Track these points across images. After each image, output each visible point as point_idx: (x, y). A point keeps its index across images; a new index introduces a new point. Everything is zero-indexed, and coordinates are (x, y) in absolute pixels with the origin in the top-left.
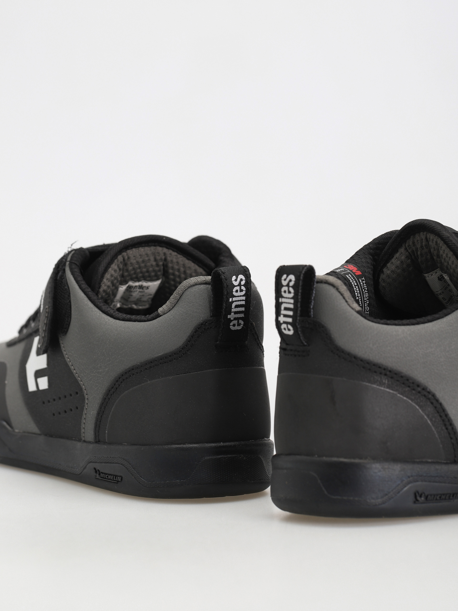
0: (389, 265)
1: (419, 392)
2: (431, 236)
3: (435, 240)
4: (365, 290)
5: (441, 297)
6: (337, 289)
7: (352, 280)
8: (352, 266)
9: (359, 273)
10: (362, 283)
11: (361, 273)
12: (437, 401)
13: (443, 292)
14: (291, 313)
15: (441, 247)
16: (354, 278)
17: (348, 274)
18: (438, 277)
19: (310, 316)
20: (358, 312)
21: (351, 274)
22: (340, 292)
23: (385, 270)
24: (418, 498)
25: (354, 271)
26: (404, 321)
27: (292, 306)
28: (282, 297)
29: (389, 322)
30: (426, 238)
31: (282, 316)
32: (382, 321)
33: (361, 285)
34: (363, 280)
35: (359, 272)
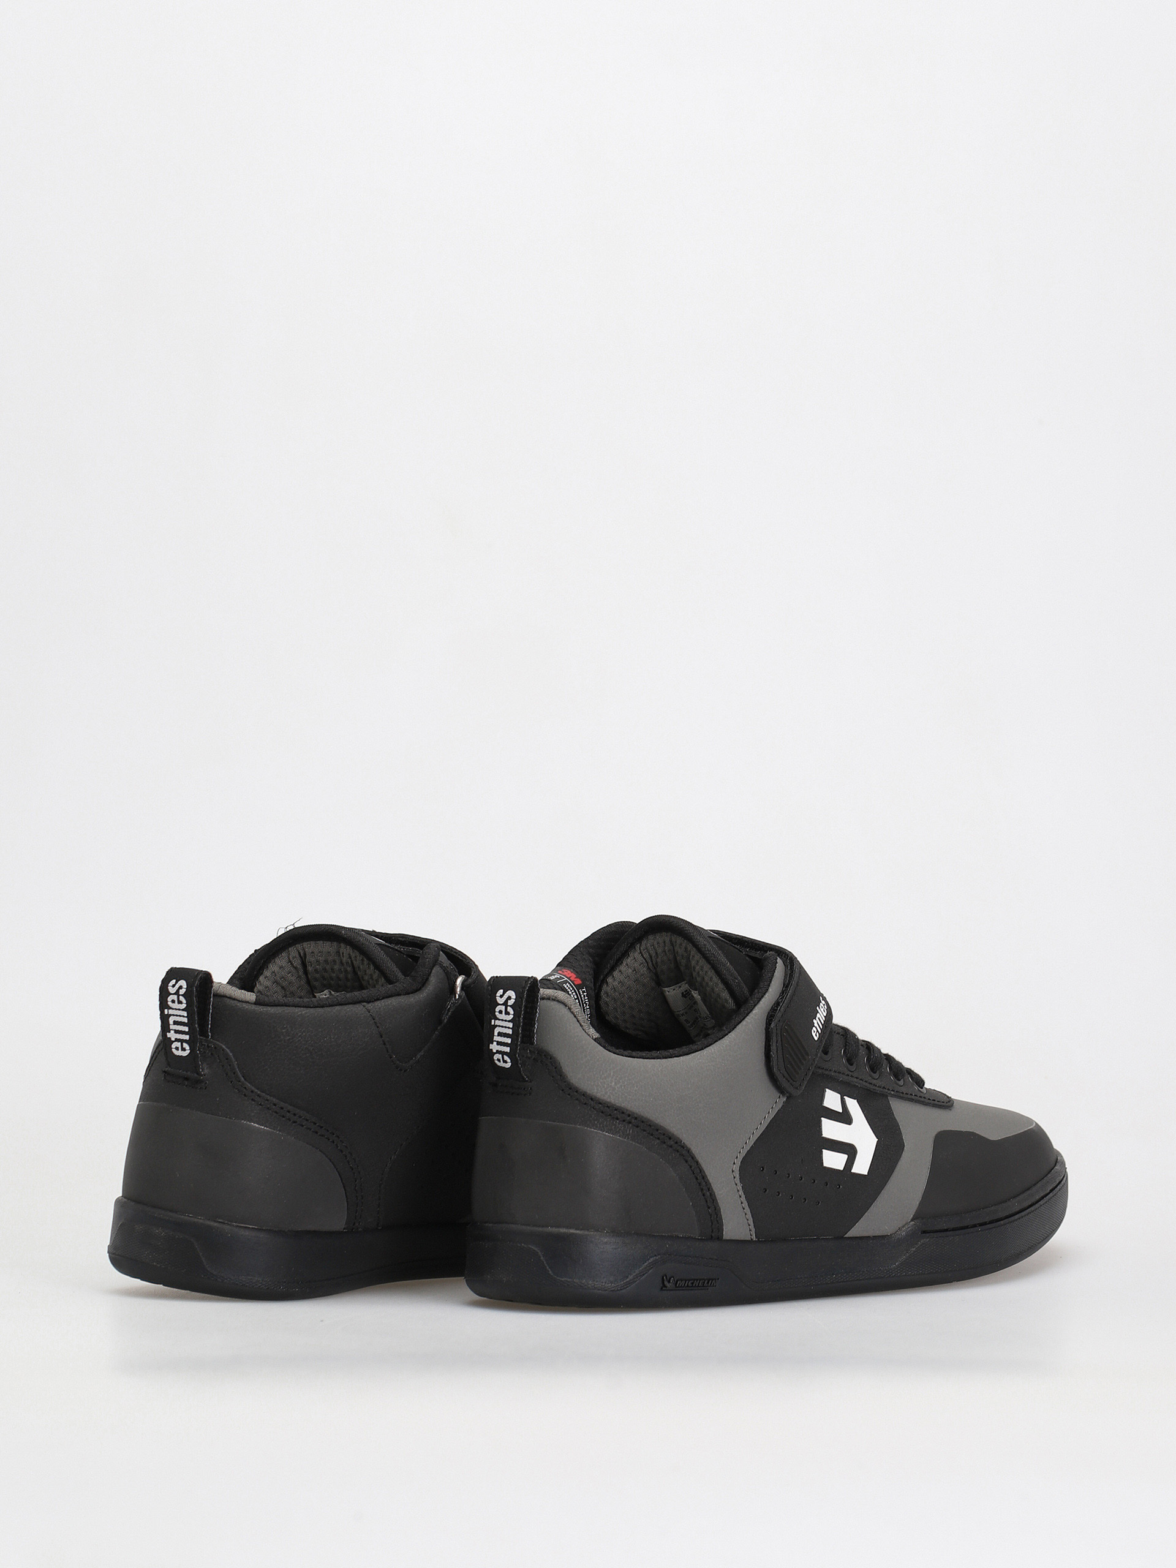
0: (616, 973)
1: (671, 1147)
2: (679, 940)
3: (684, 945)
4: (586, 1004)
5: (682, 1019)
6: (570, 1009)
7: (571, 991)
8: (569, 972)
9: (579, 982)
10: (582, 996)
11: (581, 982)
12: (693, 1157)
13: (686, 1013)
14: (509, 1041)
15: (693, 956)
16: (573, 988)
17: (566, 982)
18: (683, 993)
19: (532, 1043)
20: (595, 1040)
21: (569, 983)
22: (573, 1013)
23: (610, 980)
24: (666, 1283)
25: (572, 979)
26: (654, 1053)
27: (510, 1032)
28: (496, 1019)
29: (634, 1054)
30: (671, 941)
31: (495, 1043)
32: (626, 1053)
33: (581, 998)
34: (583, 992)
35: (578, 980)
